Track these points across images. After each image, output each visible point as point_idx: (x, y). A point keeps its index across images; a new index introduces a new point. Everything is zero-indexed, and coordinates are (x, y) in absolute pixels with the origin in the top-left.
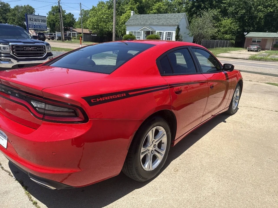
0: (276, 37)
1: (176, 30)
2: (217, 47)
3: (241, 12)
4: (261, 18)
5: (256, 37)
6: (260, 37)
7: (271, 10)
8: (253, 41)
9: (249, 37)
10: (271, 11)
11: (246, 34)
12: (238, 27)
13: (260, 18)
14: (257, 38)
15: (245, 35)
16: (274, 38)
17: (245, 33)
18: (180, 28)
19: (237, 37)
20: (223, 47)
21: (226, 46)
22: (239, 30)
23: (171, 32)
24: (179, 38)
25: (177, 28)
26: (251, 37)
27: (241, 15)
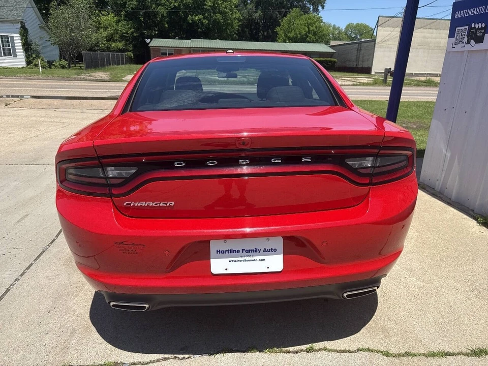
0: (192, 47)
1: (19, 31)
2: (110, 64)
3: (130, 4)
4: (164, 17)
5: (164, 47)
6: (172, 47)
7: (176, 4)
8: (163, 54)
9: (155, 46)
10: (175, 6)
11: (150, 42)
12: (133, 30)
13: (163, 15)
14: (167, 48)
15: (148, 44)
16: (190, 48)
17: (148, 41)
18: (26, 27)
19: (134, 46)
20: (118, 64)
21: (123, 64)
22: (135, 34)
23: (9, 35)
24: (31, 49)
25: (21, 27)
26: (158, 47)
27: (132, 8)
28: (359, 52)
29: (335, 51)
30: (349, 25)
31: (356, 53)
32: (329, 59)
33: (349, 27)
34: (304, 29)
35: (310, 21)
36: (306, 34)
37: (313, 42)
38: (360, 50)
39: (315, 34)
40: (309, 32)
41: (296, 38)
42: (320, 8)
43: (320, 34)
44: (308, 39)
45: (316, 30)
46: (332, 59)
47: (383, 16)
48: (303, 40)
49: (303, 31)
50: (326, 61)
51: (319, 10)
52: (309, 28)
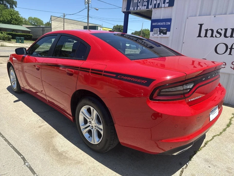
28: (43, 32)
29: (31, 30)
30: (30, 17)
31: (42, 32)
32: (28, 34)
33: (30, 18)
34: (9, 17)
35: (11, 13)
36: (10, 20)
37: (16, 24)
38: (44, 31)
39: (16, 20)
40: (12, 19)
41: (5, 21)
42: (14, 6)
43: (19, 20)
44: (12, 22)
45: (16, 18)
46: (30, 34)
47: (53, 16)
48: (9, 22)
49: (8, 18)
50: (27, 35)
51: (13, 7)
52: (11, 16)
